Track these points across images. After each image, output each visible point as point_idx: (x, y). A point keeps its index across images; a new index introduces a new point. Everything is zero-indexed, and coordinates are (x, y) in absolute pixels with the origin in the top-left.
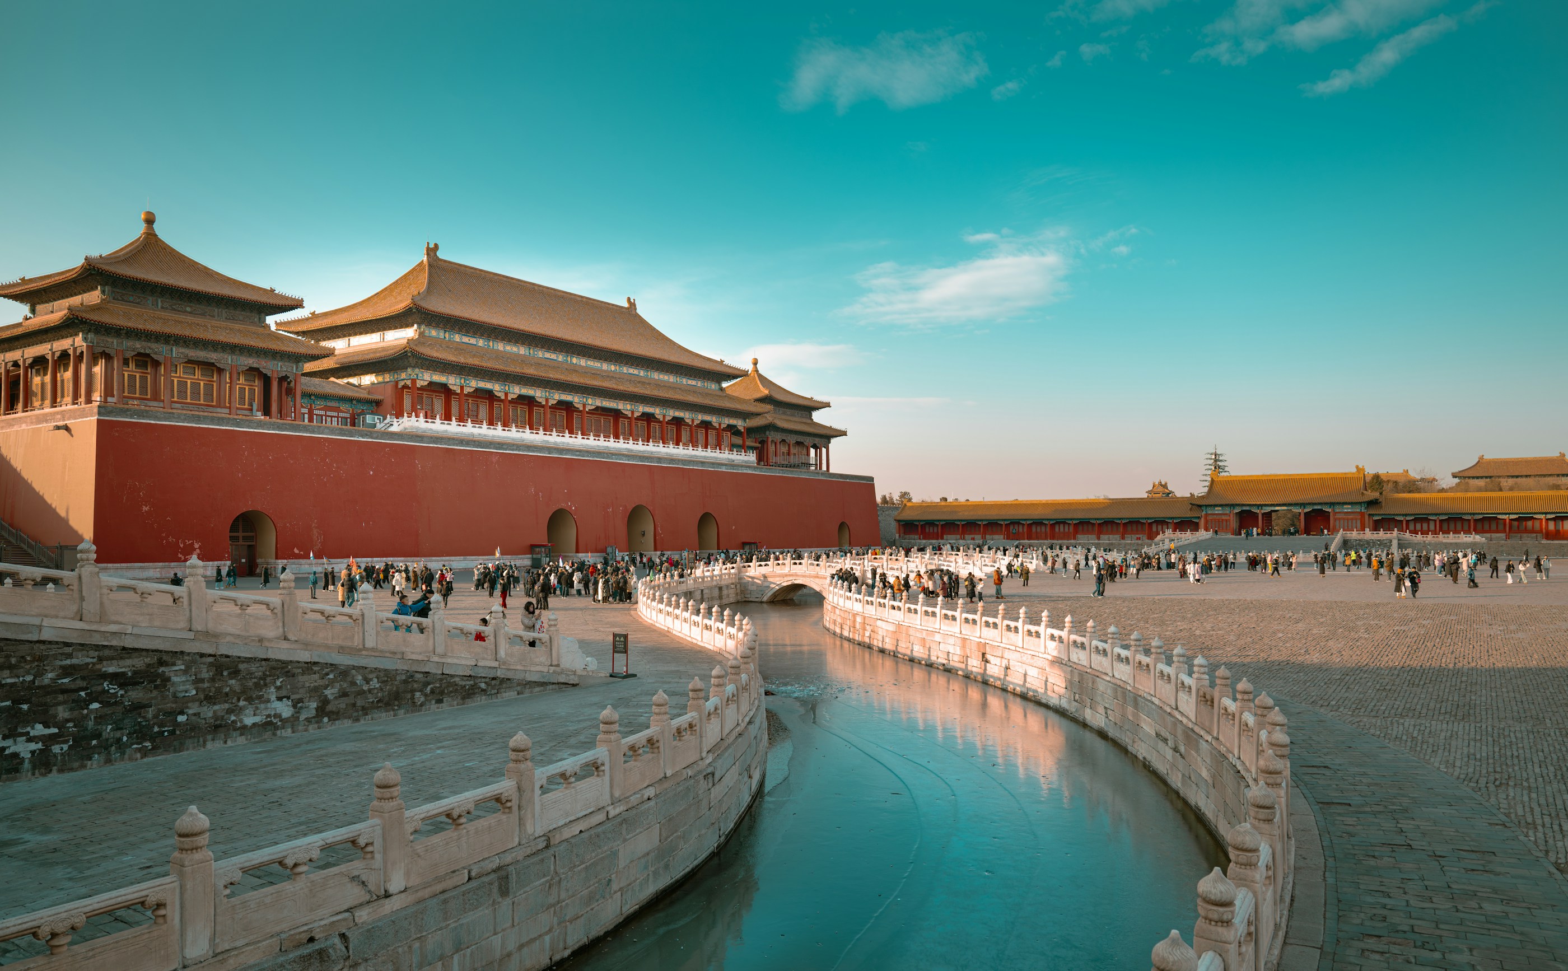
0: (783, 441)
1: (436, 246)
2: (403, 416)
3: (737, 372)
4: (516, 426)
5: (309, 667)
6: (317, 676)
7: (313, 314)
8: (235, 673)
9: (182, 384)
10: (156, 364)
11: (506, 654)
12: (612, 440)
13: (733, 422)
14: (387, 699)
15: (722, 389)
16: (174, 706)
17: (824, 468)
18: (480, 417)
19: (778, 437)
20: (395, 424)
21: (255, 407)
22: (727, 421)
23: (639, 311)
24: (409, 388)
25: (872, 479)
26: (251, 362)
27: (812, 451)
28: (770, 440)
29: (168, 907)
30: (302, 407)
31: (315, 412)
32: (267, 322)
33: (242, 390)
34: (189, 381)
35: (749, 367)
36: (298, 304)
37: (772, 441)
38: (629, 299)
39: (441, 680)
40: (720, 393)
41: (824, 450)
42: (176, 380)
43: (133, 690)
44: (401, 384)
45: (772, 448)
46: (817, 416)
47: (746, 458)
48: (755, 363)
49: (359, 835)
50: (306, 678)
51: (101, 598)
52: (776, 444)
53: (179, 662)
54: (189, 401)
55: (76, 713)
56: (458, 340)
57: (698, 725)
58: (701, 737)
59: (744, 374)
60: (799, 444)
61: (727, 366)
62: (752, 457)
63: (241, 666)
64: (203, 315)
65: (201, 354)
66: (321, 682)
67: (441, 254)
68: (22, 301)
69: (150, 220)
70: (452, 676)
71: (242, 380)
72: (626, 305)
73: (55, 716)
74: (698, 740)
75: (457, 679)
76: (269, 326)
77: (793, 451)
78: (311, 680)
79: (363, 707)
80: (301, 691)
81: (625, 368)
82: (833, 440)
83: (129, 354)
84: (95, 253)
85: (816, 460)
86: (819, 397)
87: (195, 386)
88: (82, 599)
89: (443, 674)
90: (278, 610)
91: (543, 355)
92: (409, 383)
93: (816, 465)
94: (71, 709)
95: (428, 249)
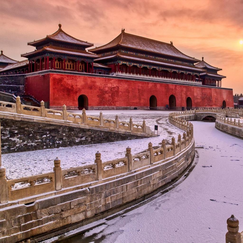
0: (209, 79)
1: (124, 29)
2: (116, 72)
3: (198, 61)
4: (143, 75)
5: (89, 130)
6: (90, 132)
7: (96, 47)
8: (73, 130)
9: (68, 65)
10: (62, 60)
11: (133, 129)
12: (166, 78)
13: (196, 74)
14: (106, 138)
15: (194, 65)
16: (61, 137)
17: (220, 86)
18: (134, 72)
19: (208, 78)
20: (114, 74)
21: (83, 70)
22: (195, 74)
23: (173, 45)
24: (118, 65)
25: (232, 89)
26: (82, 59)
27: (217, 82)
28: (206, 78)
29: (53, 178)
30: (94, 70)
31: (96, 71)
32: (86, 50)
33: (80, 66)
34: (69, 64)
35: (201, 60)
36: (92, 45)
37: (206, 79)
38: (171, 42)
39: (118, 134)
40: (193, 66)
41: (220, 81)
42: (66, 64)
43: (52, 133)
44: (116, 64)
45: (206, 81)
46: (218, 73)
47: (199, 83)
48: (203, 58)
49: (92, 167)
50: (88, 132)
51: (45, 113)
52: (207, 79)
53: (62, 128)
54: (69, 69)
55: (41, 137)
56: (129, 53)
57: (173, 148)
58: (174, 151)
59: (200, 61)
60: (213, 80)
61: (195, 59)
62: (201, 83)
63: (74, 129)
64: (72, 48)
65: (71, 58)
66: (91, 134)
67: (125, 32)
68: (34, 46)
69: (60, 26)
70: (121, 134)
71: (80, 64)
72: (170, 43)
73: (37, 138)
74: (173, 151)
75: (122, 135)
76: (86, 51)
77: (212, 82)
78: (89, 133)
79: (100, 140)
80: (87, 135)
81: (169, 60)
82: (222, 79)
83: (56, 58)
84: (49, 35)
85: (218, 84)
86: (219, 68)
87: (70, 65)
88: (42, 113)
89: (118, 133)
90: (82, 117)
91: (149, 56)
92: (117, 64)
93: (218, 85)
94: (40, 137)
95: (122, 30)
